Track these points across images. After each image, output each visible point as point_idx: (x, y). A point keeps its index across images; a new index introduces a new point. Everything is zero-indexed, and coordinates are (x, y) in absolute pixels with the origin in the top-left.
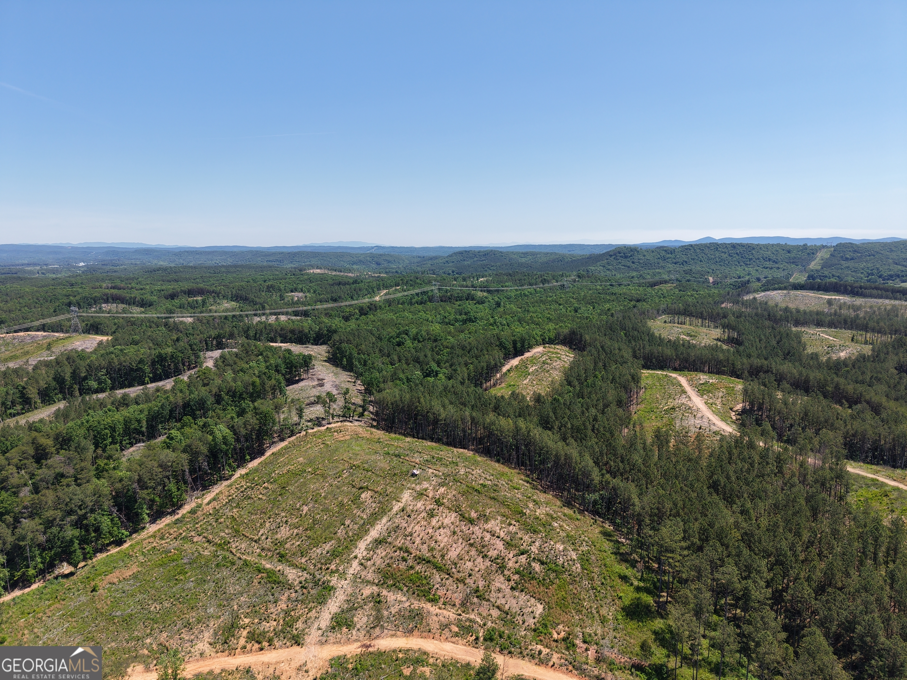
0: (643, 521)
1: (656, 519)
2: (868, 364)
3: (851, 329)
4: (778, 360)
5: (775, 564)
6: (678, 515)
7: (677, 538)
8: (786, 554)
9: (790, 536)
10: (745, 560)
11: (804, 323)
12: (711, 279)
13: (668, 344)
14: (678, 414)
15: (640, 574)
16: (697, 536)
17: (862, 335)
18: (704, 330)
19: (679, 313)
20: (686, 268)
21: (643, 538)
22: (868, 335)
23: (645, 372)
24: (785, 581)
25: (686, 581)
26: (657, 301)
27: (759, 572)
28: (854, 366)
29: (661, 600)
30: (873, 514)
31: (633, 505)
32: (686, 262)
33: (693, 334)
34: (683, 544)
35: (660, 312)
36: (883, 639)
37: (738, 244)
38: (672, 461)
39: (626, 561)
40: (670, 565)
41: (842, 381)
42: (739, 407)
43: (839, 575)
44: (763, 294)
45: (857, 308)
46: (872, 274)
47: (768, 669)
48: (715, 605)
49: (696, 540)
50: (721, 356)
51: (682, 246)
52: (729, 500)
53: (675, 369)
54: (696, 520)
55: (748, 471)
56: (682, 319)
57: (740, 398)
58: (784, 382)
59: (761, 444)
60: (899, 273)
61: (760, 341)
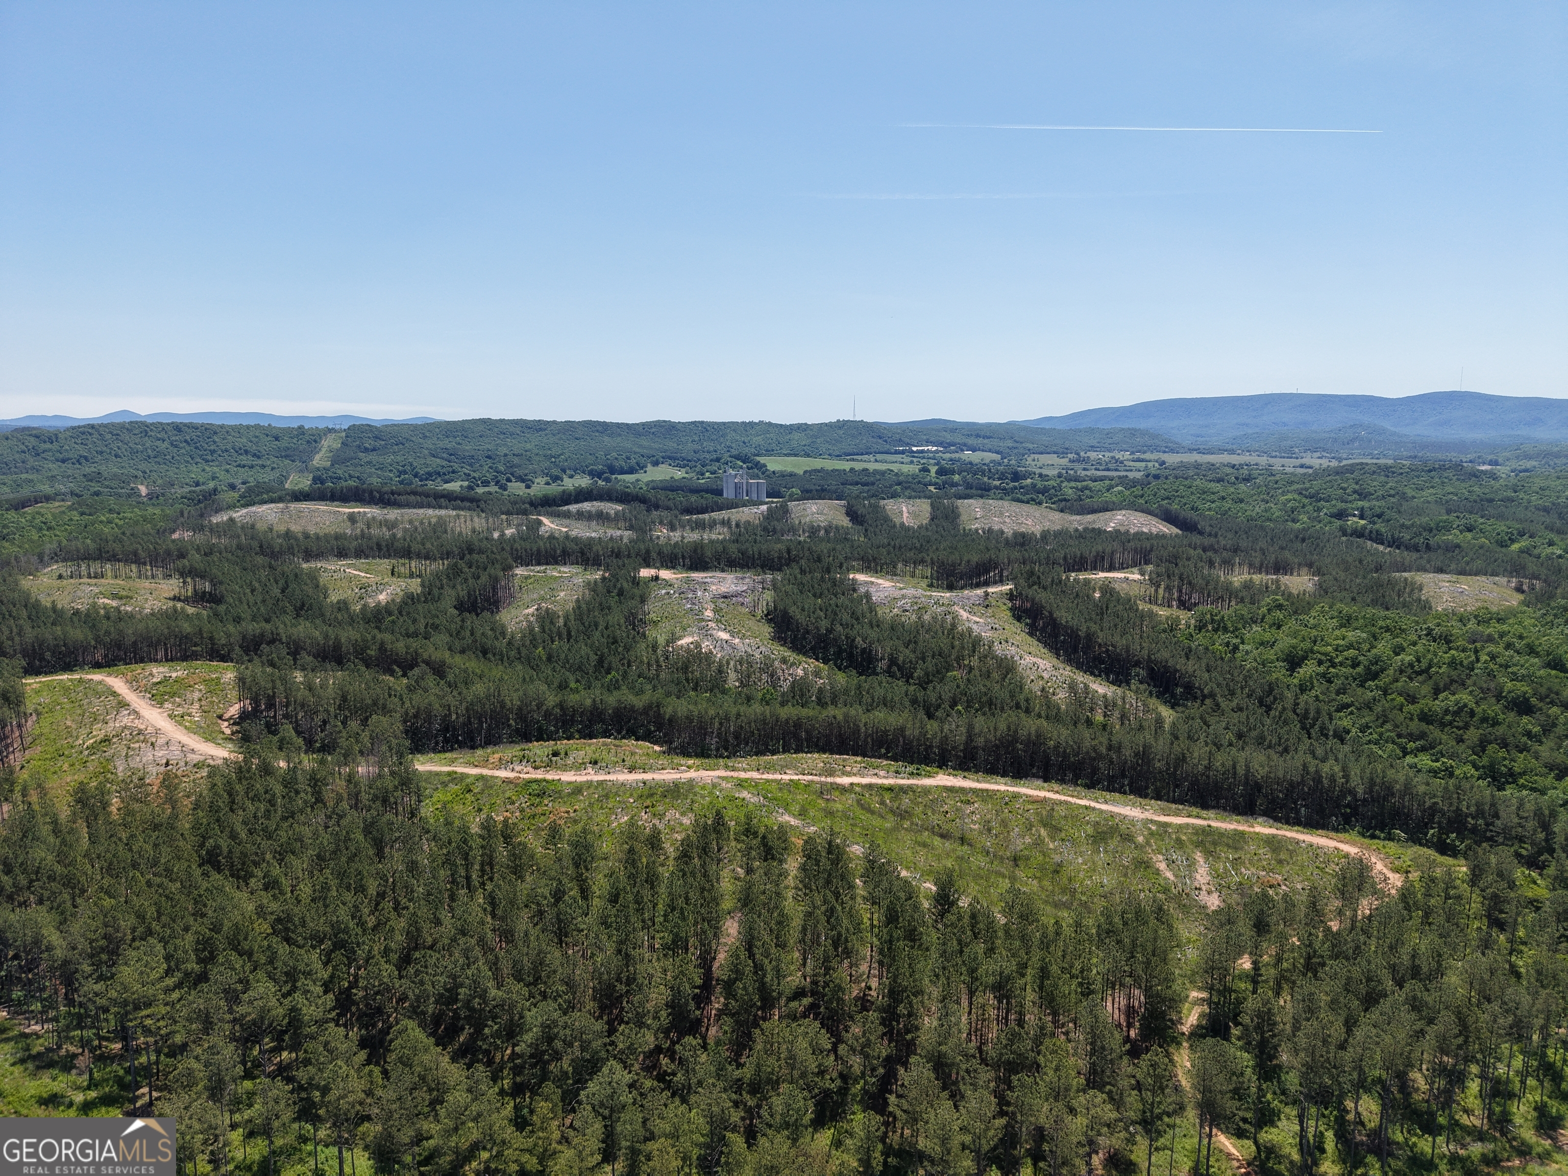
0: (77, 971)
1: (104, 957)
2: (420, 607)
3: (388, 556)
4: (288, 619)
5: (332, 951)
6: (150, 932)
7: (154, 975)
8: (347, 927)
9: (348, 897)
10: (285, 964)
11: (319, 555)
12: (143, 490)
13: (75, 619)
14: (118, 747)
15: (86, 1076)
16: (193, 957)
17: (404, 564)
18: (146, 584)
19: (87, 557)
20: (87, 470)
21: (81, 1005)
22: (413, 564)
23: (32, 682)
24: (352, 971)
25: (184, 1047)
26: (36, 537)
27: (309, 973)
28: (400, 613)
29: (138, 1104)
30: (457, 823)
31: (49, 948)
32: (86, 458)
33: (124, 593)
34: (170, 982)
35: (46, 558)
37: (185, 425)
38: (120, 839)
39: (51, 1065)
40: (147, 1031)
41: (387, 637)
42: (234, 710)
43: (426, 927)
44: (244, 511)
45: (391, 525)
46: (405, 473)
47: (347, 1120)
48: (244, 1063)
49: (193, 966)
50: (187, 628)
51: (73, 428)
52: (241, 876)
53: (97, 666)
54: (186, 929)
55: (267, 815)
56: (95, 567)
57: (233, 694)
58: (304, 654)
59: (282, 764)
60: (439, 469)
61: (253, 591)
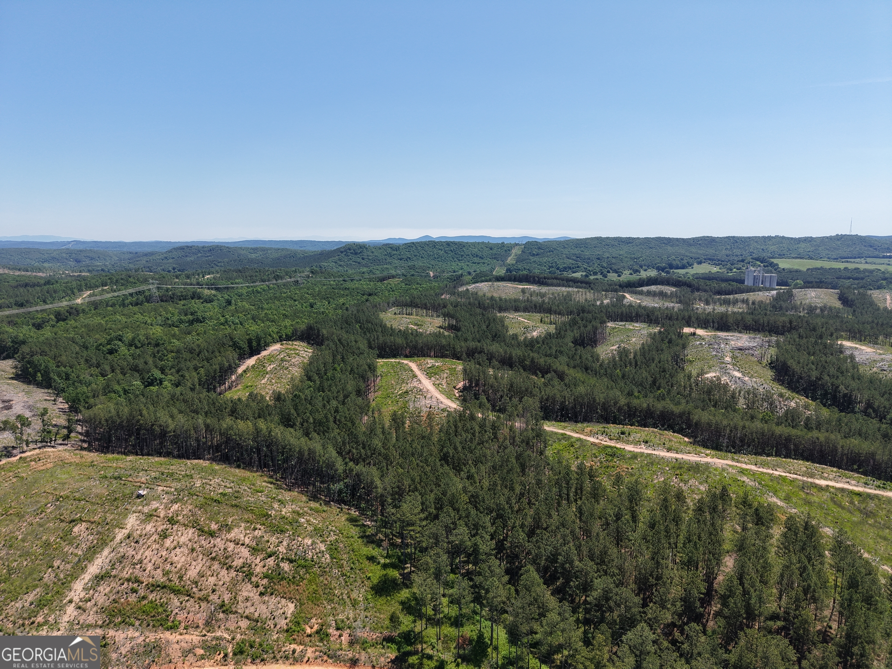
0: (385, 501)
1: (397, 496)
2: (554, 341)
3: (540, 312)
4: (488, 341)
5: (496, 518)
6: (416, 489)
7: (416, 511)
8: (504, 507)
9: (506, 491)
10: (473, 520)
11: (506, 310)
12: (432, 274)
13: (399, 334)
14: (411, 396)
15: (386, 552)
16: (433, 506)
17: (547, 317)
18: (429, 319)
19: (406, 305)
20: (410, 264)
21: (386, 517)
22: (552, 317)
23: (381, 361)
24: (505, 531)
25: (426, 549)
26: (387, 295)
27: (484, 527)
28: (543, 343)
29: (406, 571)
30: (564, 463)
31: (376, 487)
32: (410, 258)
33: (419, 323)
34: (422, 516)
35: (390, 305)
36: (577, 563)
37: (451, 242)
38: (408, 441)
39: (372, 542)
40: (411, 537)
41: (535, 355)
42: (461, 385)
43: (544, 517)
44: (474, 285)
45: (543, 295)
46: (552, 267)
47: (496, 610)
48: (451, 565)
49: (433, 510)
50: (444, 342)
51: (406, 244)
52: (457, 469)
53: (406, 356)
54: (431, 491)
55: (471, 441)
56: (409, 310)
57: (461, 377)
58: (494, 360)
59: (480, 415)
60: (571, 265)
61: (474, 326)
